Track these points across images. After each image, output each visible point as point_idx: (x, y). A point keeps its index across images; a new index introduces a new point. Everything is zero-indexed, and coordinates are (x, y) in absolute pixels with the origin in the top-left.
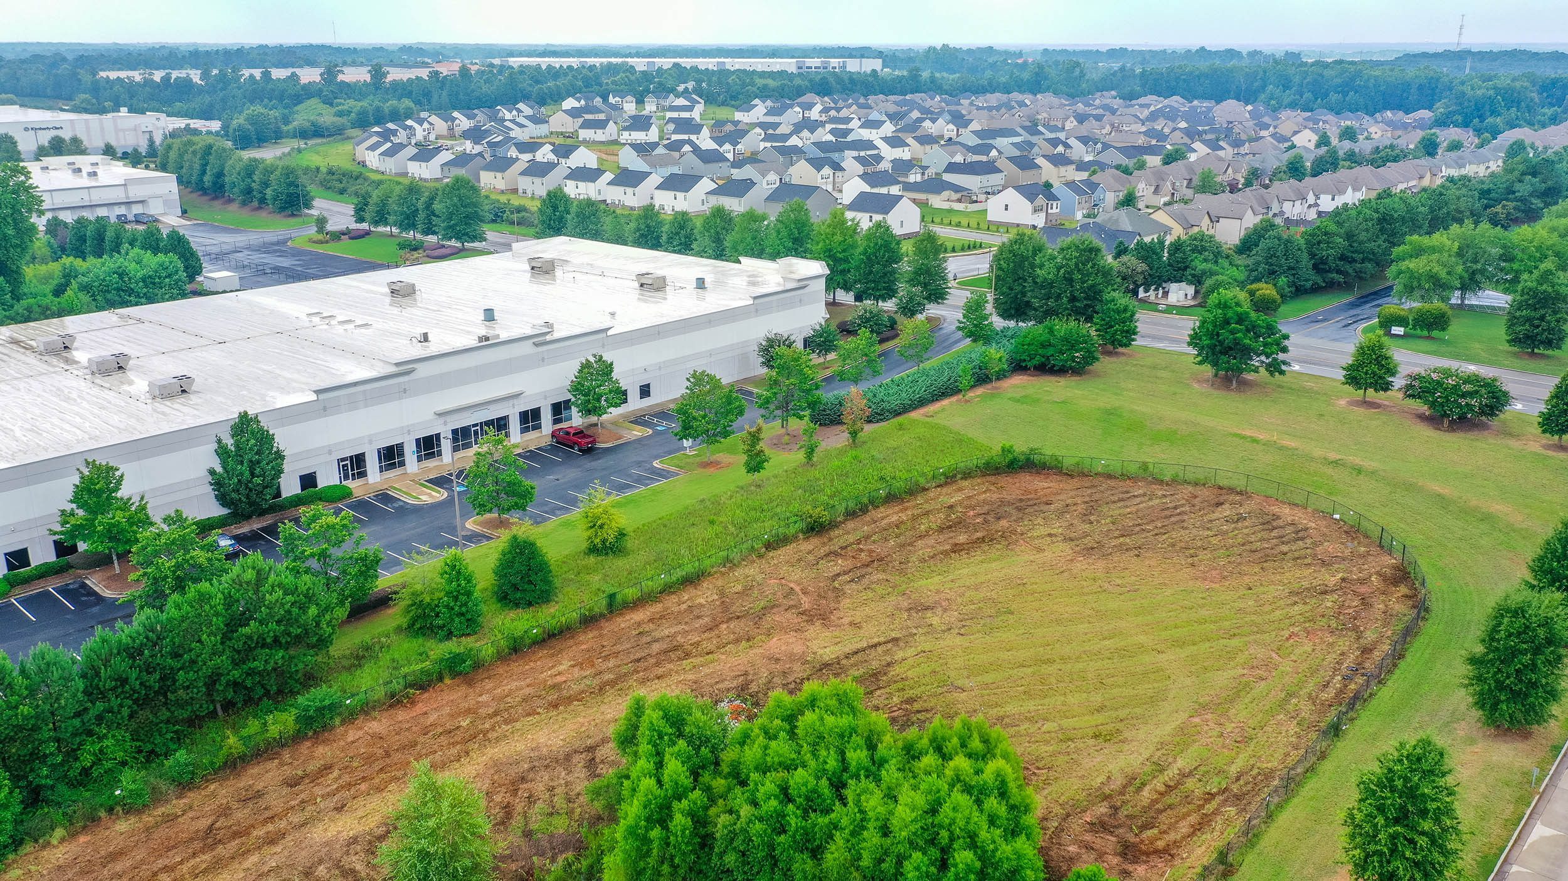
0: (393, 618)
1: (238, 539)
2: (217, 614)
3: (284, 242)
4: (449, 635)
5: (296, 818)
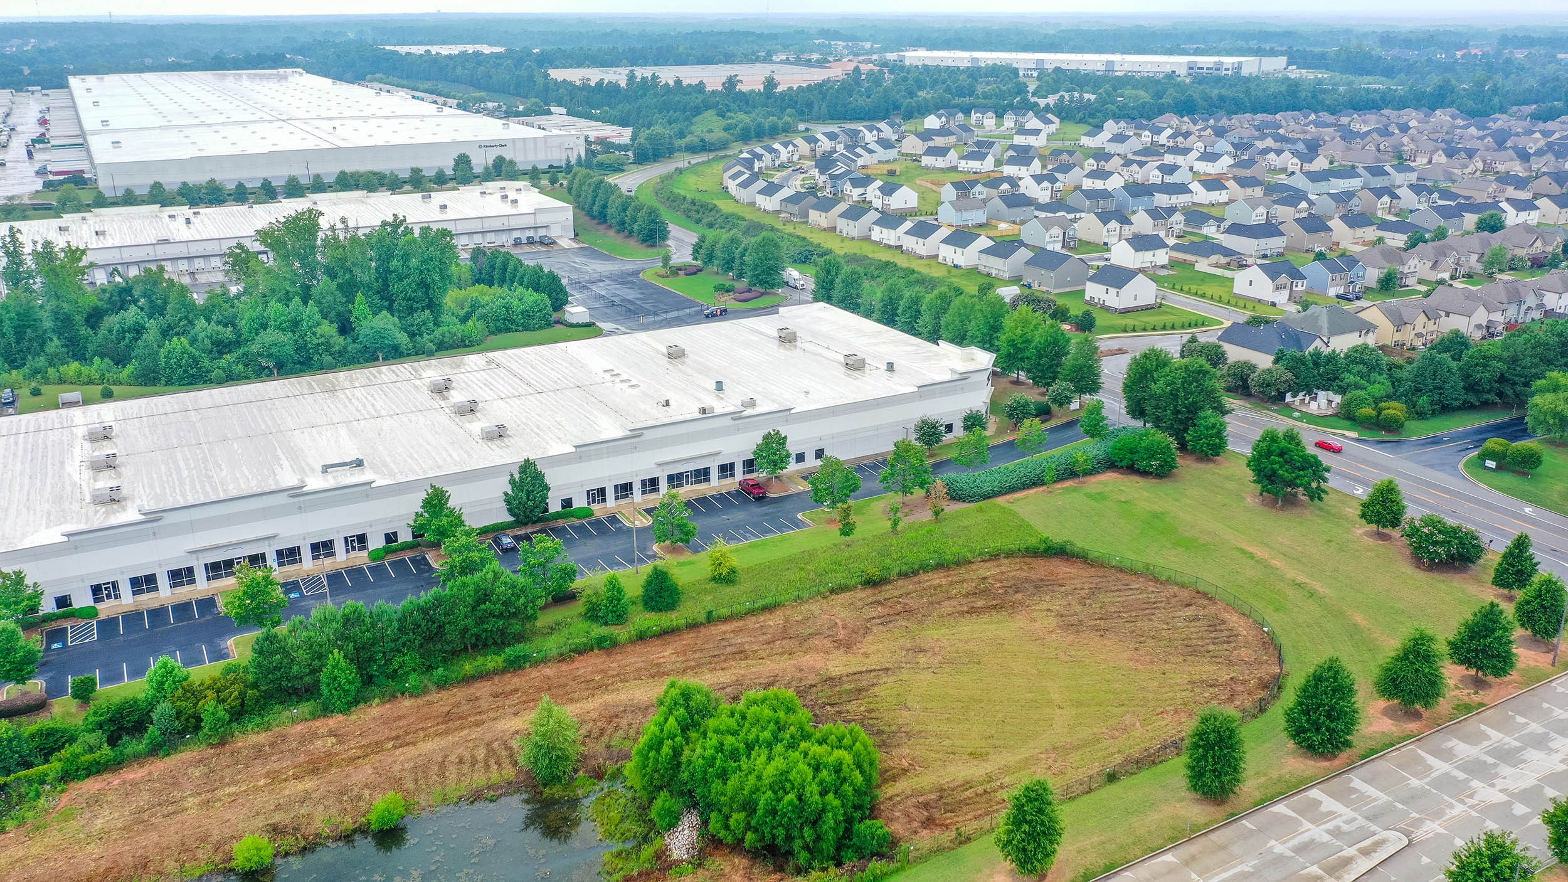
0: (579, 607)
1: (515, 538)
3: (636, 273)
4: (606, 624)
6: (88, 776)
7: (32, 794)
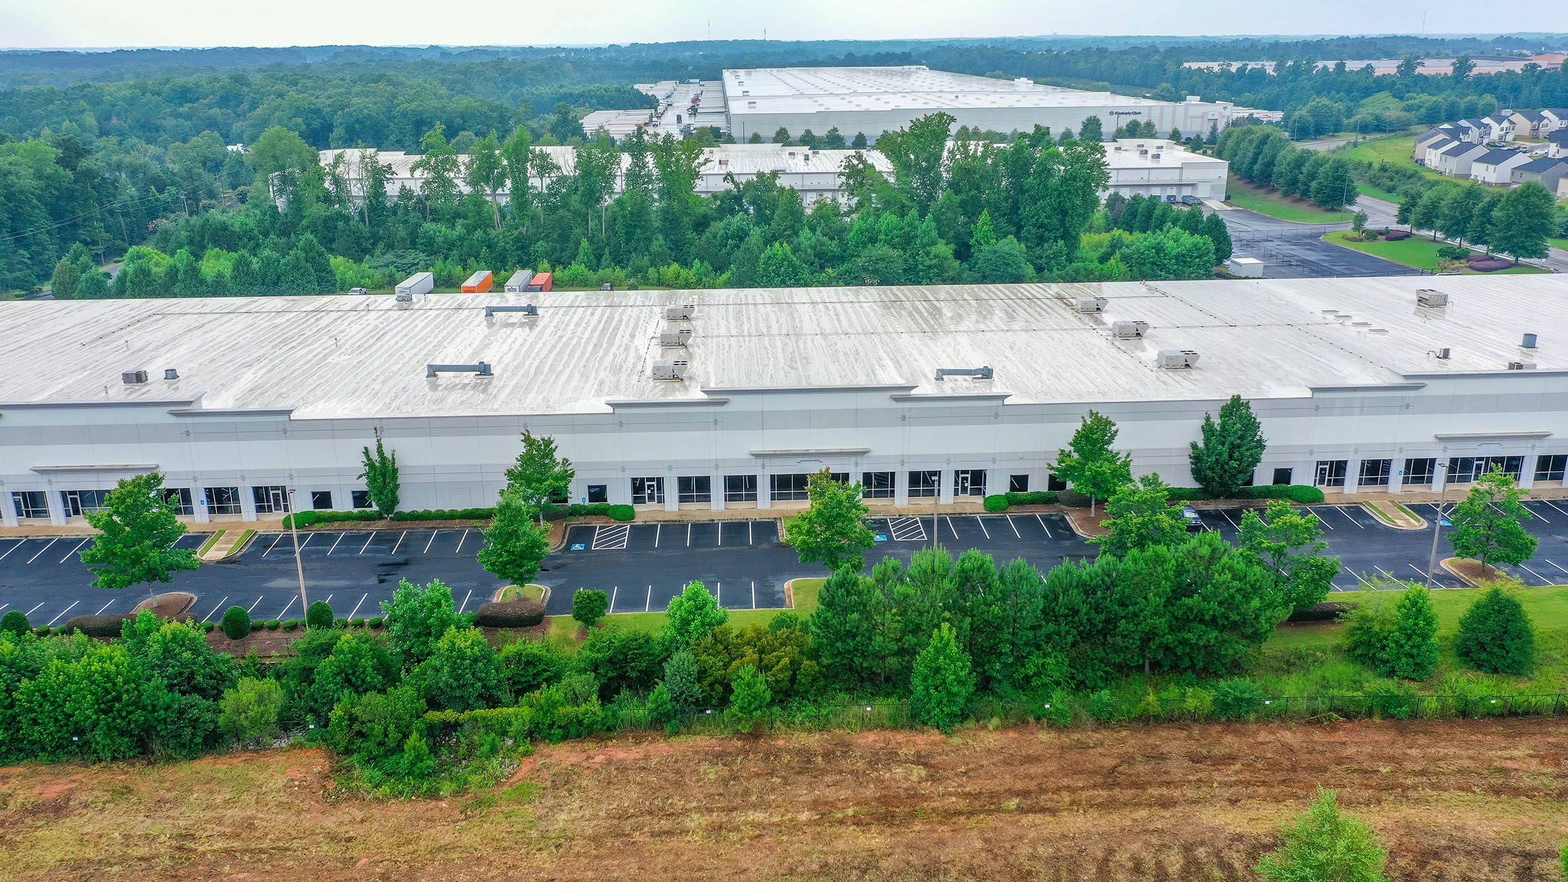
0: (1332, 637)
1: (1202, 514)
2: (1166, 578)
3: (1316, 236)
4: (1391, 673)
5: (1190, 793)
6: (565, 738)
7: (486, 748)
